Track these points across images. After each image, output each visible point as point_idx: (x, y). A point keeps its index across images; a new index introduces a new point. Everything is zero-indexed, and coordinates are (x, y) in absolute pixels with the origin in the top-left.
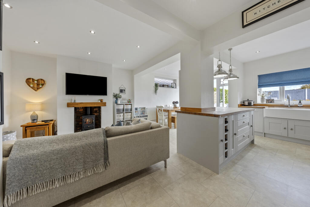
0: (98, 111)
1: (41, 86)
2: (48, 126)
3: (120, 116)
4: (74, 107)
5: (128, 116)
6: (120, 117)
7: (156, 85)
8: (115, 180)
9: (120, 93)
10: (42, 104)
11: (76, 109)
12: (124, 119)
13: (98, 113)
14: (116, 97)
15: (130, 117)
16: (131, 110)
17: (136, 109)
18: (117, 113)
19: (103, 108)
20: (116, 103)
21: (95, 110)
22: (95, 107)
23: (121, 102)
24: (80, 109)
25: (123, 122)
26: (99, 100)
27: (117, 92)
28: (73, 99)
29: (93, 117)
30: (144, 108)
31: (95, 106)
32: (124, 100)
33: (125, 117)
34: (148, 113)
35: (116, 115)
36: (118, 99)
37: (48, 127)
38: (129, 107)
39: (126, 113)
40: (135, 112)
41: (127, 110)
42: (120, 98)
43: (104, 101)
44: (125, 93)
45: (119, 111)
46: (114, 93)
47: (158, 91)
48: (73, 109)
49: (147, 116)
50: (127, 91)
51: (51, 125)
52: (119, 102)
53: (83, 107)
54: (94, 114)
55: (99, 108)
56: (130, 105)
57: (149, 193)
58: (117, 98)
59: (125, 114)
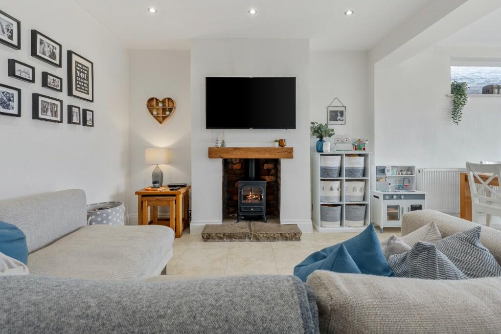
0: (273, 172)
1: (168, 113)
2: (174, 198)
3: (331, 189)
4: (222, 158)
5: (354, 191)
6: (331, 192)
7: (458, 90)
9: (330, 122)
10: (169, 149)
11: (226, 163)
12: (341, 200)
13: (272, 175)
14: (320, 133)
15: (361, 194)
16: (364, 175)
17: (382, 171)
18: (321, 180)
19: (284, 164)
20: (320, 150)
21: (266, 166)
22: (267, 161)
23: (331, 149)
24: (235, 164)
25: (339, 208)
26: (276, 141)
27: (322, 119)
28: (219, 139)
29: (263, 185)
30: (410, 169)
31: (267, 156)
32: (342, 142)
33: (345, 194)
34: (421, 185)
35: (320, 184)
36: (324, 139)
37: (175, 201)
38: (359, 163)
39: (347, 180)
40: (377, 181)
41: (351, 172)
42: (330, 136)
43: (288, 145)
44: (343, 122)
45: (327, 174)
46: (313, 123)
47: (465, 110)
48: (218, 164)
49: (422, 197)
50: (348, 115)
51: (181, 196)
52: (327, 147)
53: (240, 159)
54: (263, 177)
55: (276, 162)
56: (362, 158)
58: (321, 137)
59: (345, 184)
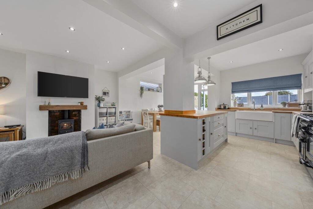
0: (77, 115)
1: (3, 85)
2: (13, 132)
3: (103, 120)
4: (48, 110)
5: (111, 120)
7: (142, 89)
8: (97, 183)
9: (103, 96)
10: (5, 106)
11: (50, 112)
12: (107, 123)
13: (77, 116)
14: (99, 100)
15: (114, 121)
16: (115, 114)
17: (121, 112)
18: (99, 117)
19: (83, 112)
20: (99, 106)
21: (74, 113)
22: (74, 111)
23: (103, 105)
24: (56, 112)
25: (106, 126)
26: (79, 103)
27: (100, 94)
28: (47, 101)
29: (72, 121)
30: (129, 112)
31: (75, 109)
32: (108, 103)
33: (108, 121)
34: (133, 116)
35: (98, 118)
36: (101, 102)
37: (14, 134)
38: (113, 110)
39: (109, 116)
40: (120, 116)
41: (110, 113)
42: (103, 101)
43: (85, 104)
44: (108, 96)
45: (101, 115)
46: (96, 96)
47: (143, 95)
48: (46, 113)
49: (132, 120)
50: (110, 93)
51: (18, 131)
52: (102, 105)
53: (59, 111)
54: (72, 118)
55: (79, 112)
56: (114, 109)
57: (132, 193)
58: (99, 101)
59: (108, 118)
